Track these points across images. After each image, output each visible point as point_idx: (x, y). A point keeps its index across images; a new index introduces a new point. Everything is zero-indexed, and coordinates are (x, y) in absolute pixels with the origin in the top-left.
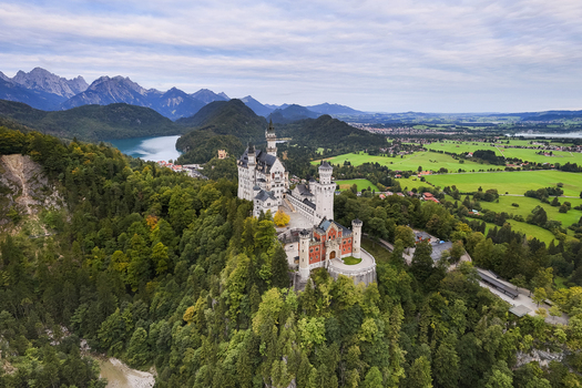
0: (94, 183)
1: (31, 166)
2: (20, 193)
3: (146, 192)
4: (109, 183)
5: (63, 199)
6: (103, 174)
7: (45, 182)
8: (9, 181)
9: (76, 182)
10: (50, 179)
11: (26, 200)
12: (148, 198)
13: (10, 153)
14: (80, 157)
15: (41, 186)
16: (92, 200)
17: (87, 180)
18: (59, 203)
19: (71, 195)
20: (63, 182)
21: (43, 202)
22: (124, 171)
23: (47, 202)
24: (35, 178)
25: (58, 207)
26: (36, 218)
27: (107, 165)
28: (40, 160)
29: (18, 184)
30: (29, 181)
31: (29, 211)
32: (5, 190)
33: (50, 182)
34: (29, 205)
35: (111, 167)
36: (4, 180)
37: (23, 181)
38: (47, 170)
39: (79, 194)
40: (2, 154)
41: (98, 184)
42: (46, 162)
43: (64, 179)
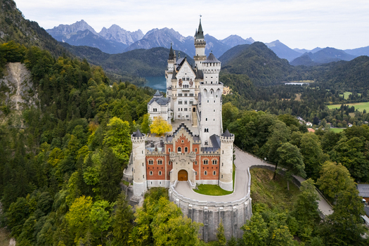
0: (62, 90)
1: (26, 72)
2: (15, 93)
3: (99, 102)
4: (74, 92)
5: (40, 101)
6: (73, 83)
7: (31, 85)
8: (9, 82)
9: (51, 87)
10: (35, 83)
11: (17, 99)
12: (98, 107)
13: (14, 61)
14: (61, 68)
15: (28, 88)
16: (59, 103)
17: (58, 85)
18: (37, 104)
19: (45, 97)
20: (42, 87)
21: (28, 101)
22: (89, 82)
23: (30, 102)
24: (26, 82)
25: (36, 107)
26: (20, 114)
27: (77, 75)
28: (29, 68)
29: (14, 86)
30: (22, 84)
31: (17, 107)
32: (5, 89)
33: (34, 86)
34: (18, 103)
35: (80, 78)
36: (5, 81)
37: (19, 83)
38: (33, 76)
39: (52, 98)
40: (9, 61)
41: (66, 91)
42: (33, 69)
43: (43, 84)
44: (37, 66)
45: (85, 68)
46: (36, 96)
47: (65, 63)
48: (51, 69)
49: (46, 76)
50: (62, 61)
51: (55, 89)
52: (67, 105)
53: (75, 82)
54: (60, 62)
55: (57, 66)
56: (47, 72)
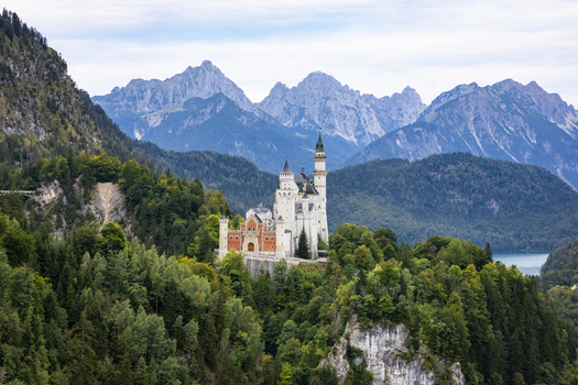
0: (163, 220)
1: (118, 196)
4: (179, 222)
6: (178, 212)
7: (123, 214)
8: (97, 208)
9: (148, 216)
10: (128, 211)
13: (103, 181)
14: (163, 190)
15: (119, 218)
16: (157, 238)
17: (159, 213)
19: (140, 229)
20: (138, 215)
22: (199, 210)
24: (116, 209)
27: (185, 200)
28: (124, 190)
29: (101, 213)
30: (112, 212)
32: (91, 217)
33: (127, 215)
35: (189, 204)
36: (92, 207)
37: (107, 211)
38: (128, 200)
39: (148, 231)
40: (98, 181)
41: (167, 222)
42: (129, 191)
43: (139, 211)
44: (133, 187)
45: (197, 190)
46: (129, 227)
47: (170, 183)
48: (151, 191)
49: (145, 200)
50: (166, 181)
51: (154, 220)
52: (167, 240)
53: (181, 210)
54: (164, 182)
55: (158, 188)
56: (144, 195)
